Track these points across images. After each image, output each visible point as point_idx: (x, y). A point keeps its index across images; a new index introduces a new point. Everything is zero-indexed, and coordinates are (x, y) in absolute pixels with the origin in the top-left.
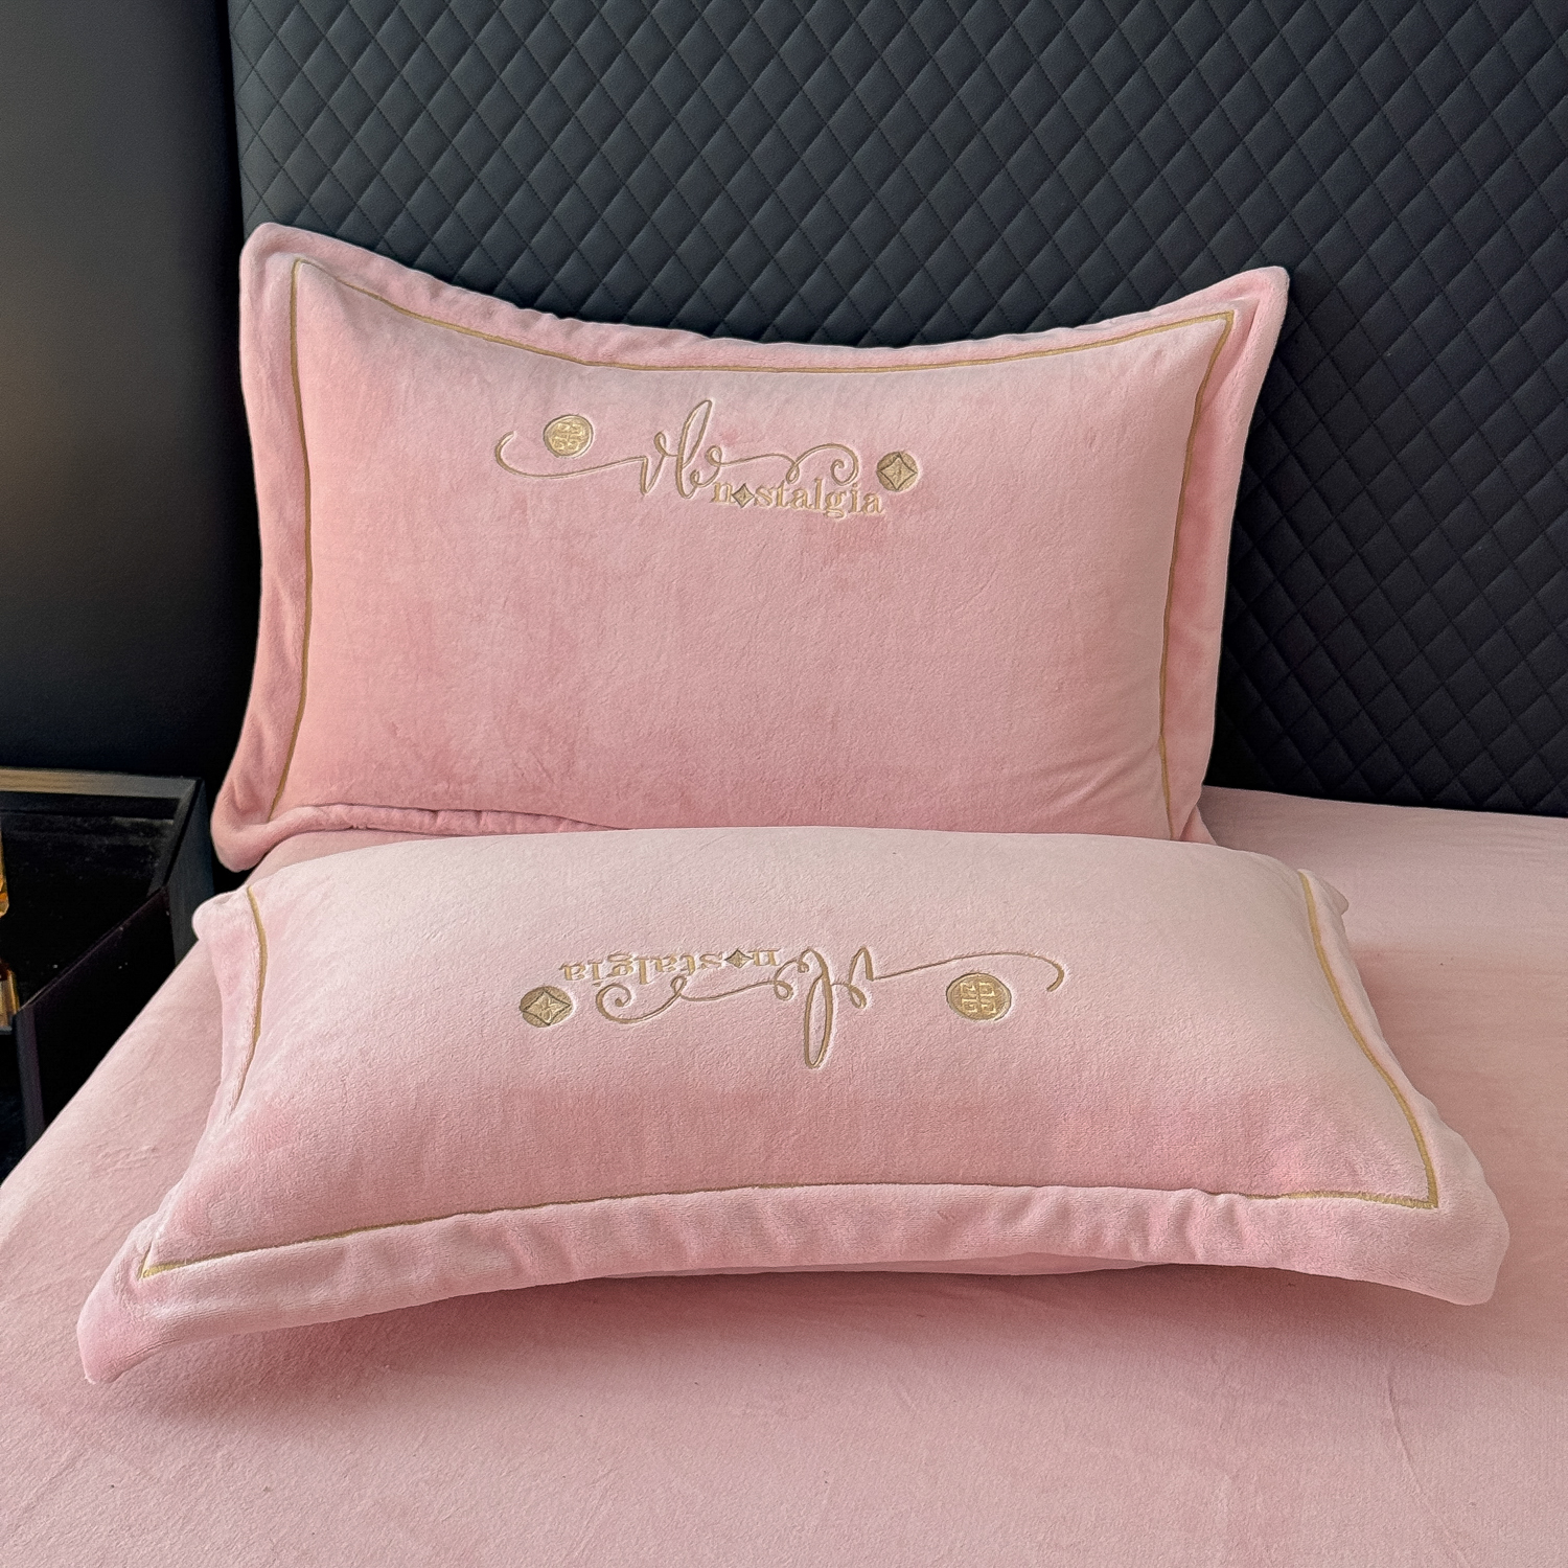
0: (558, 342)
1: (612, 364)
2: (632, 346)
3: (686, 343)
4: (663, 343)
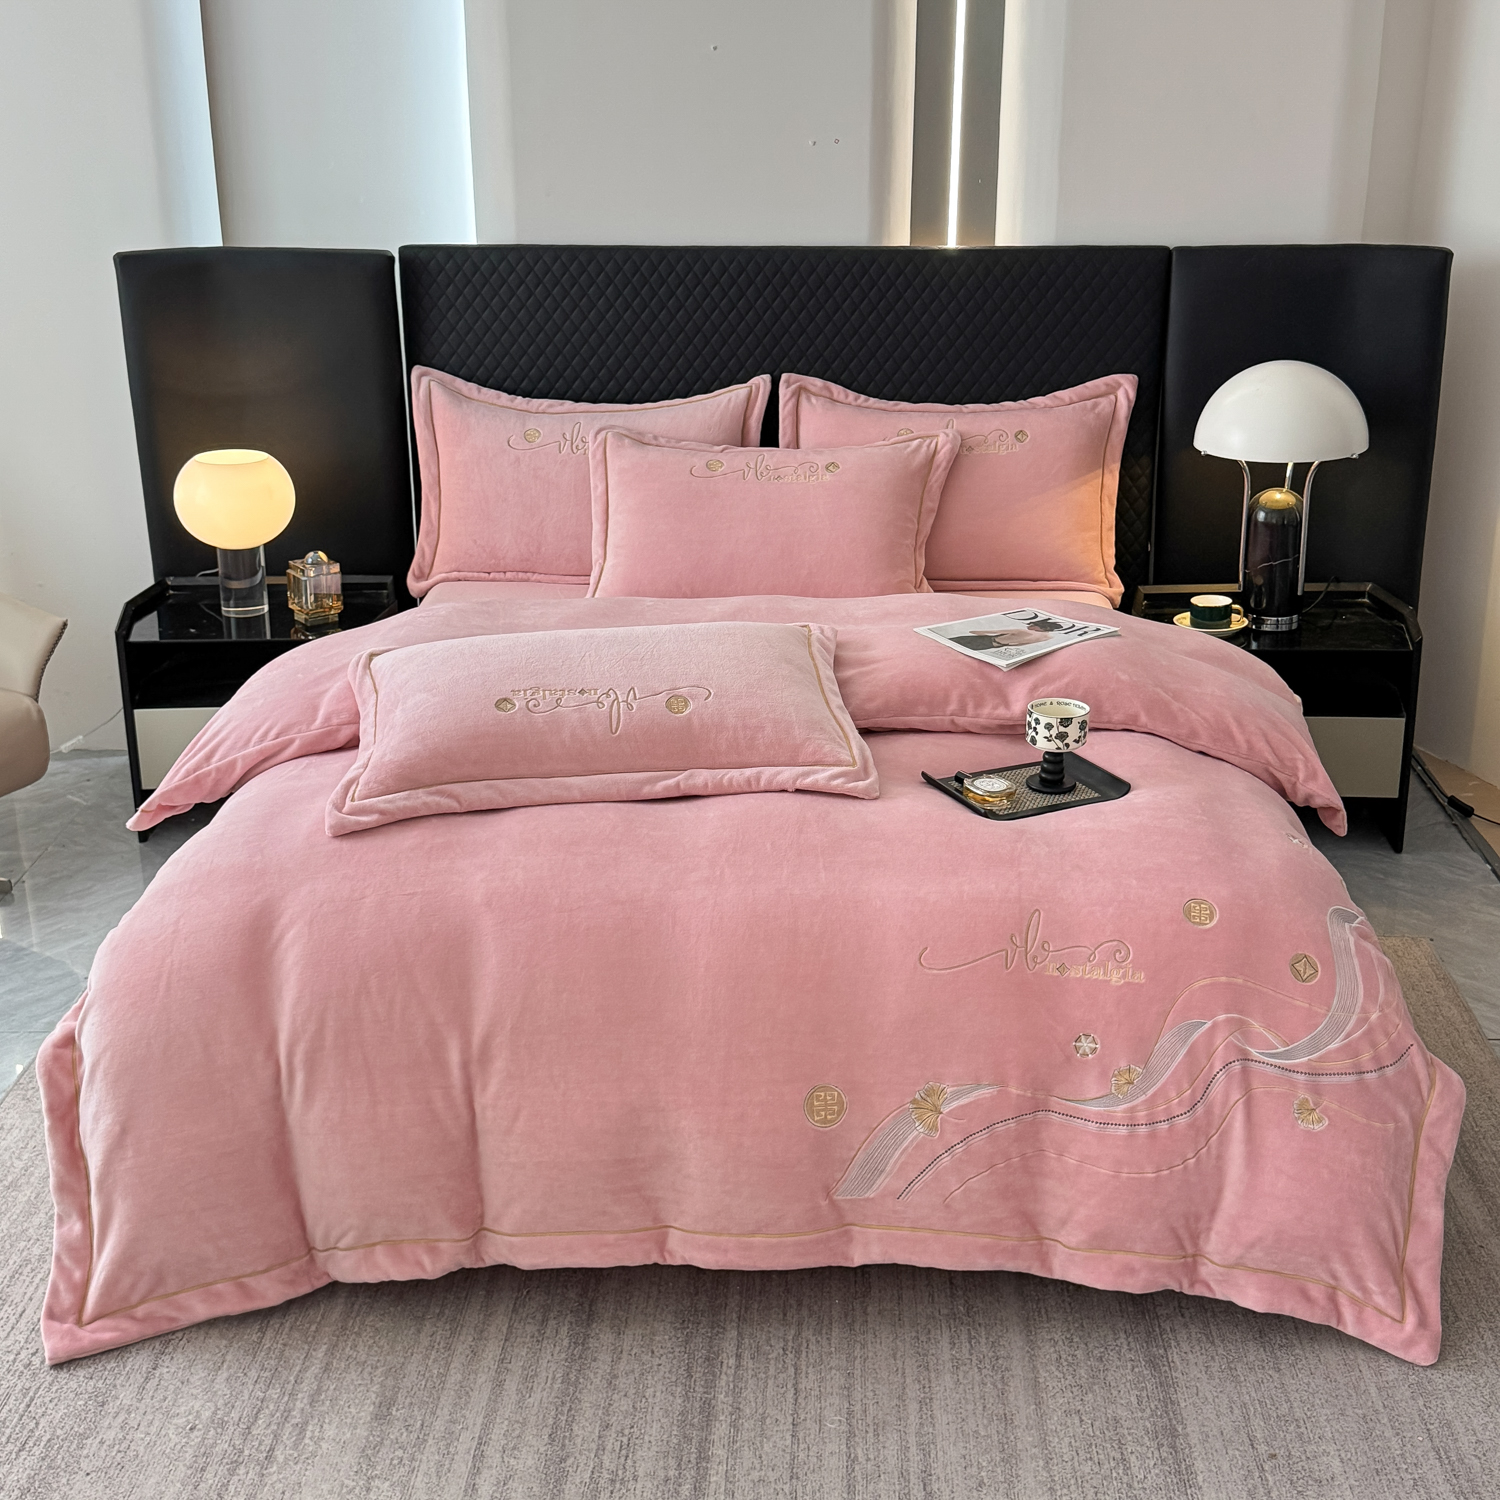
0: (524, 407)
1: (544, 413)
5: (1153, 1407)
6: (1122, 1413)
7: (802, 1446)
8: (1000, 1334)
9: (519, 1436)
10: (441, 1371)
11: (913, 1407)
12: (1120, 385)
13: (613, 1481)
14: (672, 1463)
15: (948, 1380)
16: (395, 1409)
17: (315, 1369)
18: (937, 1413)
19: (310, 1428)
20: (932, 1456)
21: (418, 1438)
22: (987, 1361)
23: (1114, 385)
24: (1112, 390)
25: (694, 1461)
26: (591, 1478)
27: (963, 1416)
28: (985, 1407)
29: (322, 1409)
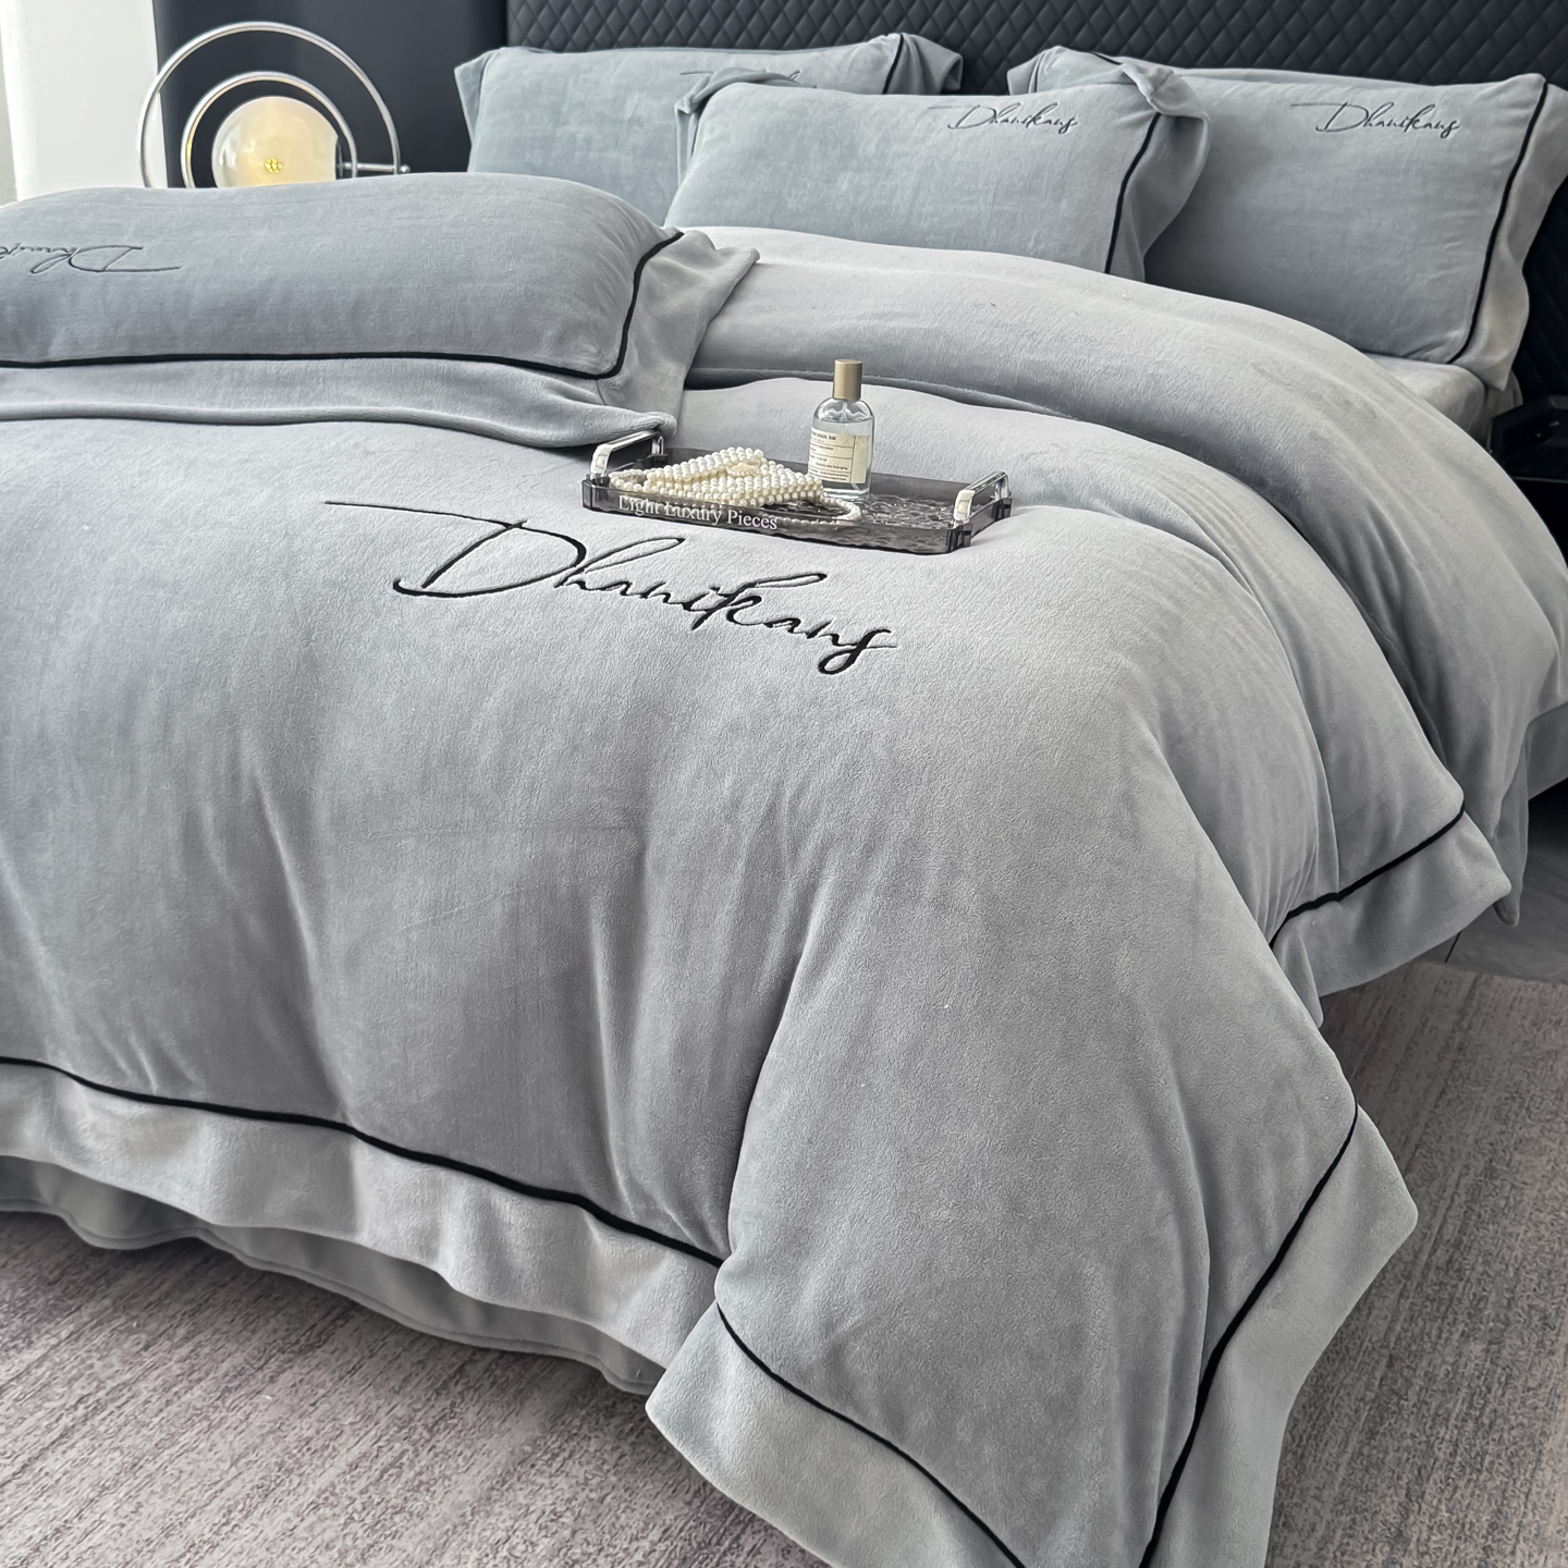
8: (448, 1473)
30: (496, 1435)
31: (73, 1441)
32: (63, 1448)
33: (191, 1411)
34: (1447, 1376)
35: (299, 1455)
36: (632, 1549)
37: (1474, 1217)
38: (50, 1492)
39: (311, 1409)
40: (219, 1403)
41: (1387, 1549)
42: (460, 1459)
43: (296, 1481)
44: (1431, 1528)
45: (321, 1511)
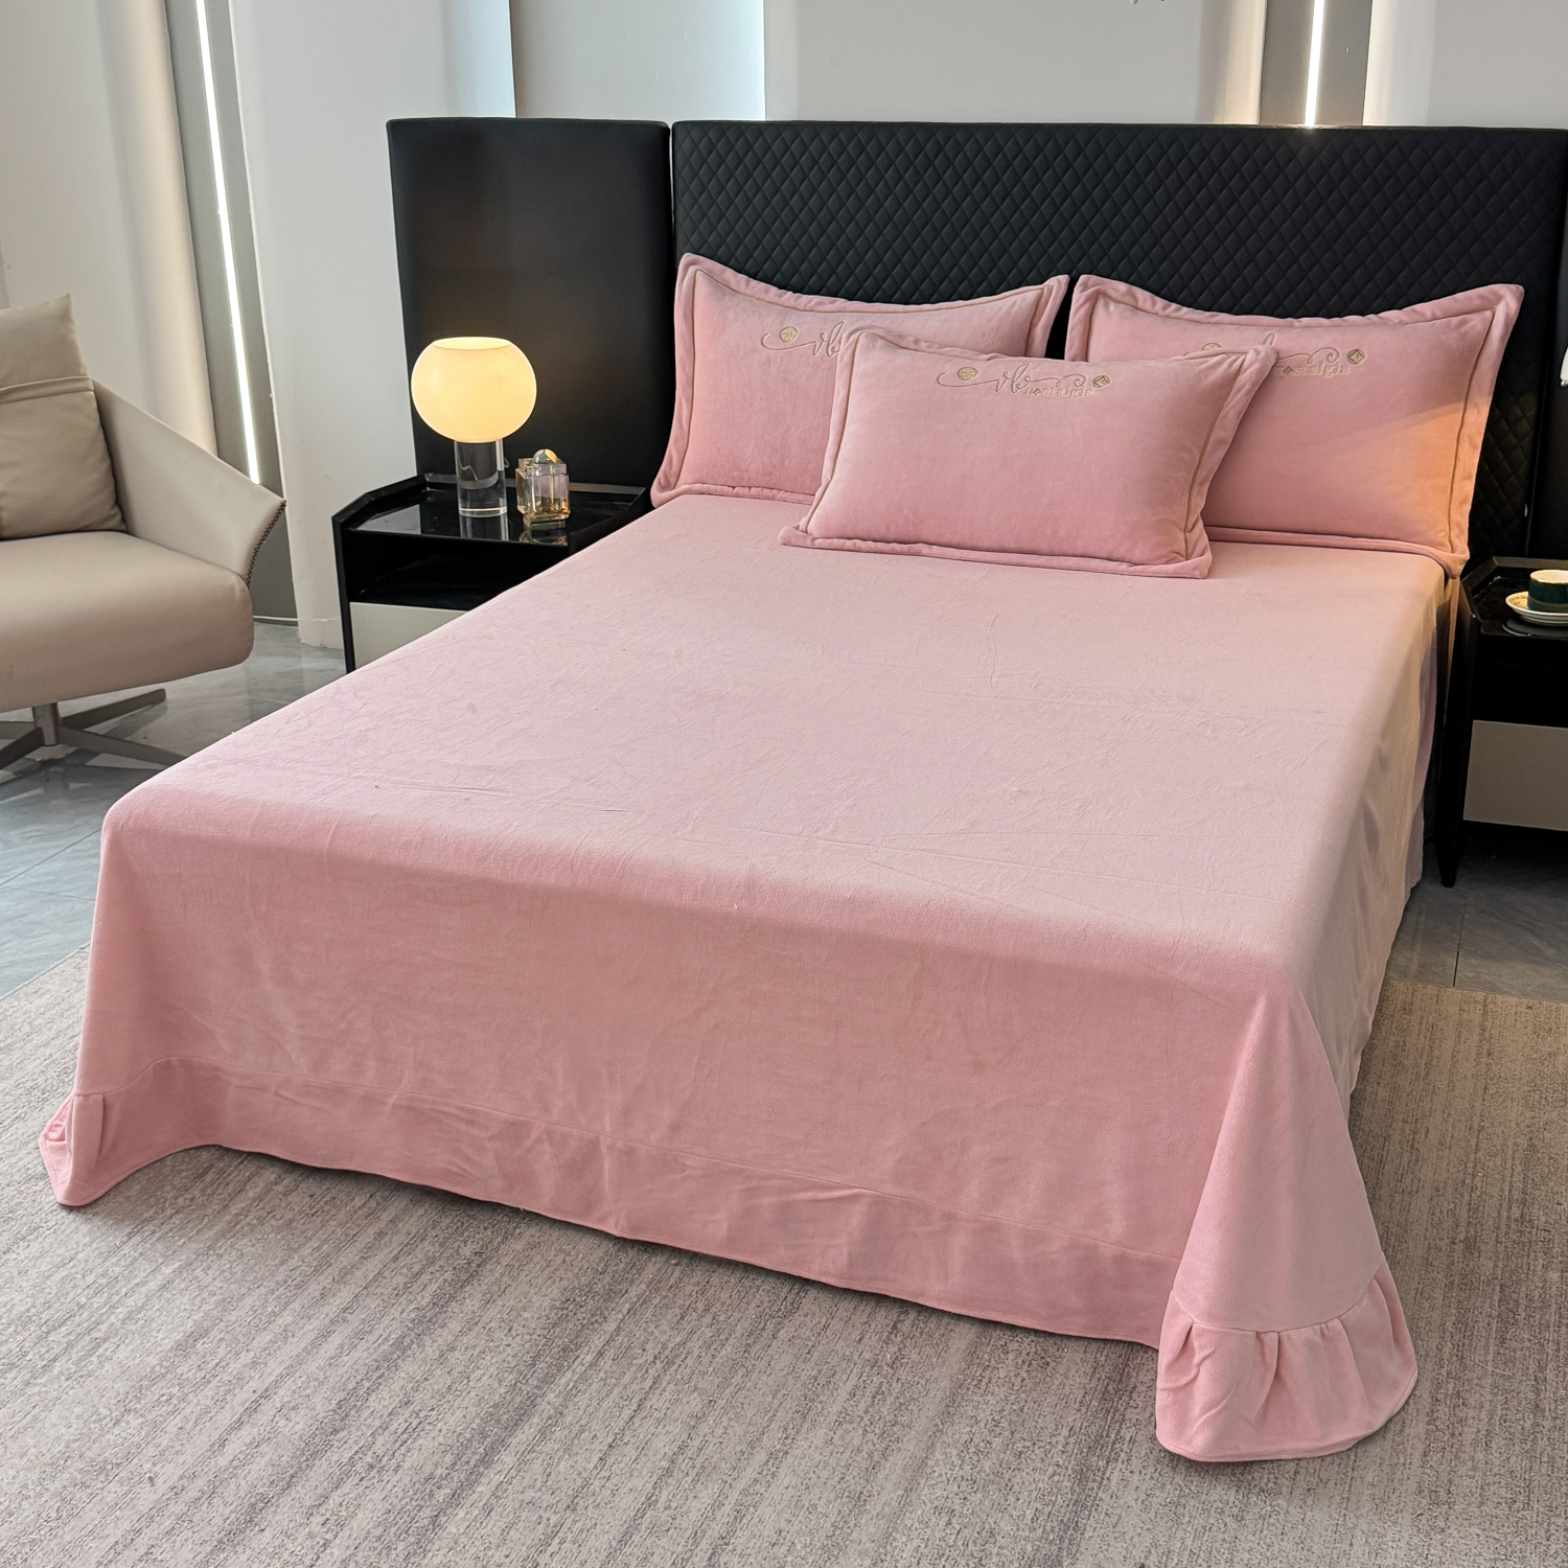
0: (792, 303)
1: (811, 310)
2: (820, 303)
3: (840, 302)
4: (832, 302)
5: (1048, 1528)
6: (1006, 1526)
7: (603, 1473)
8: (916, 1397)
9: (308, 1396)
10: (276, 1310)
11: (760, 1457)
12: (1499, 298)
13: (372, 1467)
14: (448, 1459)
15: (821, 1433)
16: (201, 1342)
17: (153, 1285)
18: (783, 1471)
19: (106, 1346)
20: (744, 1521)
21: (204, 1378)
22: (881, 1422)
23: (1492, 298)
24: (1490, 305)
25: (473, 1463)
26: (351, 1458)
27: (811, 1483)
28: (842, 1478)
29: (131, 1327)
30: (937, 1369)
31: (664, 1385)
32: (659, 1391)
33: (730, 1361)
34: (1540, 1296)
35: (814, 1389)
36: (1054, 1442)
37: (1530, 1182)
38: (664, 1422)
39: (809, 1356)
40: (746, 1355)
41: (1531, 1416)
42: (919, 1386)
43: (820, 1407)
44: (1556, 1401)
45: (844, 1426)
